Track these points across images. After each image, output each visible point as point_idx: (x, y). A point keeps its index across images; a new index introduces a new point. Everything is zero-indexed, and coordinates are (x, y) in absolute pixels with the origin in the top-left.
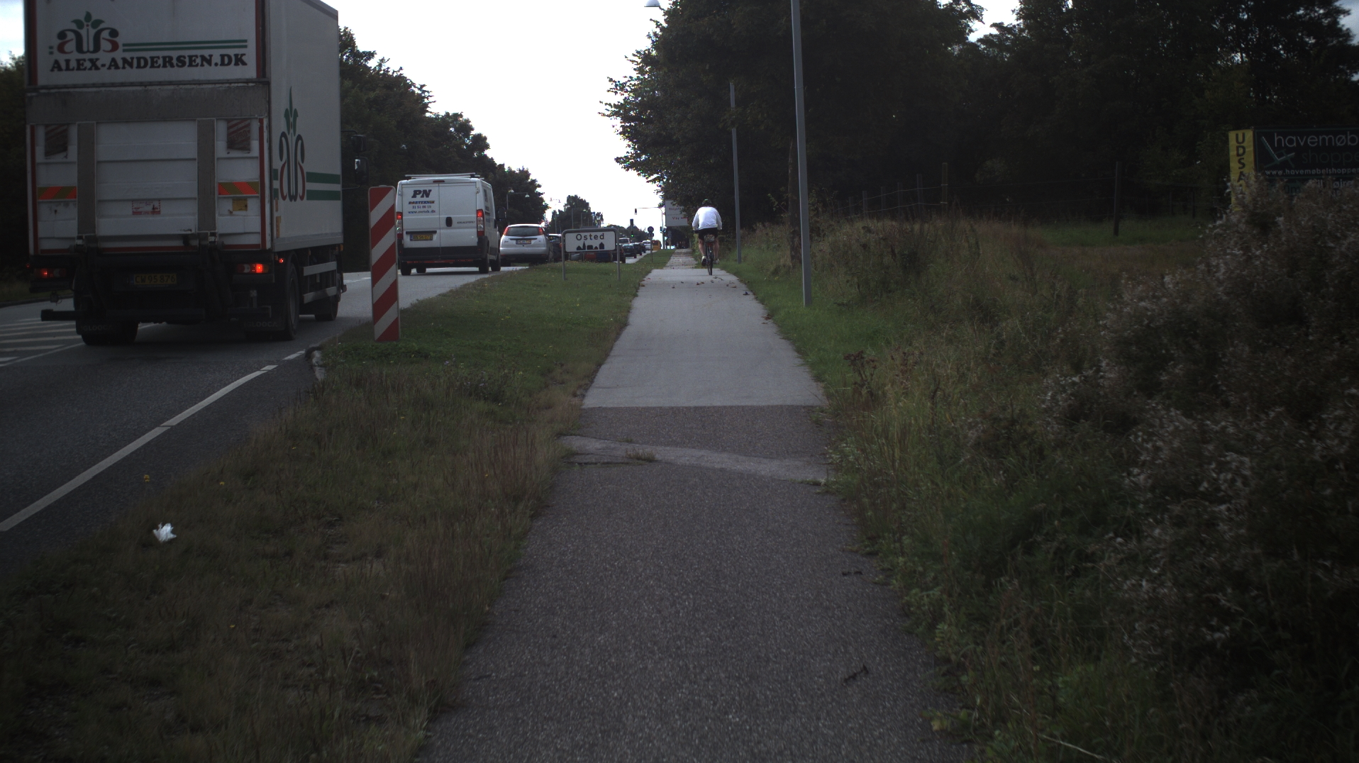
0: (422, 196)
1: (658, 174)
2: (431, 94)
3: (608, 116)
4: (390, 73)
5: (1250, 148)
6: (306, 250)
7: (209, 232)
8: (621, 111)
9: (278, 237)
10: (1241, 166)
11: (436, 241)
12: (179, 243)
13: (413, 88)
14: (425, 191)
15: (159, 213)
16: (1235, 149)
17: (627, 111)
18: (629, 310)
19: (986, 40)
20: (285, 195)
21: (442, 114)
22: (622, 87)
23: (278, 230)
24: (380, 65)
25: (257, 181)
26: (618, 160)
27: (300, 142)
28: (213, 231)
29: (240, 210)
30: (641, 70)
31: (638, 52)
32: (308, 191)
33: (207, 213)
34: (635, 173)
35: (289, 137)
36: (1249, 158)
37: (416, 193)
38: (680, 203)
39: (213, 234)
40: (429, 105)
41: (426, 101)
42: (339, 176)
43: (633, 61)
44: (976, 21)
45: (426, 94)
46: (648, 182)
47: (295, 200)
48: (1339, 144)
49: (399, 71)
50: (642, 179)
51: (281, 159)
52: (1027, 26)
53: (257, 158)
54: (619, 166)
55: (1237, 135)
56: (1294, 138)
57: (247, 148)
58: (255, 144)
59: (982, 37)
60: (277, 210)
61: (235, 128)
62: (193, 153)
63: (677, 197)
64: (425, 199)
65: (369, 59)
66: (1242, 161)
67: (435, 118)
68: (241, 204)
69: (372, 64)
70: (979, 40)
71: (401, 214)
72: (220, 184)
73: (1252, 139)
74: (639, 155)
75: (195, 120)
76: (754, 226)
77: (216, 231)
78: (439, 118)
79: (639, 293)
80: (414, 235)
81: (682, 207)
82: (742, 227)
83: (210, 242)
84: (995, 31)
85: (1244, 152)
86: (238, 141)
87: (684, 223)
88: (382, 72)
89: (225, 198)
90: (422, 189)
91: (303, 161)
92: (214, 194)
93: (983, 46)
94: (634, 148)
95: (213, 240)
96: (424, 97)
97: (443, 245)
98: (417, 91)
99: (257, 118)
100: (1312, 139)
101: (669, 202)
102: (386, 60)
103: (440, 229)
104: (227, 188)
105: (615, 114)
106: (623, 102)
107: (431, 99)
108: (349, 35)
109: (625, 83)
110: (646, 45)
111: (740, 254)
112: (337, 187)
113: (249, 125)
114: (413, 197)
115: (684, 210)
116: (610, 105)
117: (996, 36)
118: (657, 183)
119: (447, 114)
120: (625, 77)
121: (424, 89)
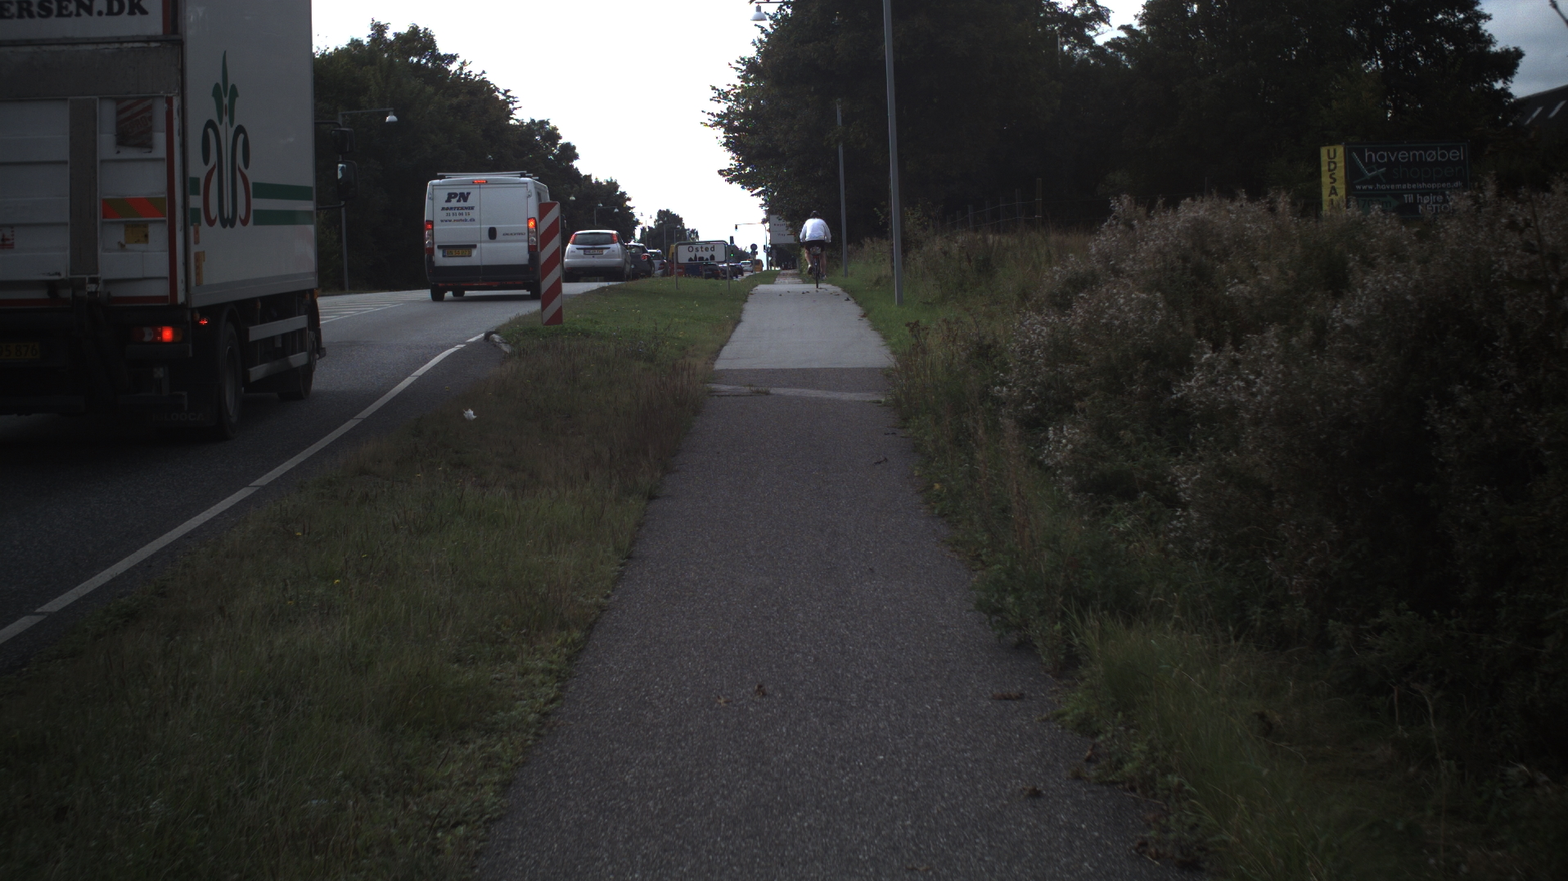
0: (459, 201)
1: (763, 187)
2: (516, 100)
3: (711, 126)
4: (472, 77)
5: (1341, 164)
6: (253, 300)
7: (87, 277)
8: (723, 121)
9: (198, 284)
10: (1332, 181)
11: (476, 258)
12: (41, 294)
13: (497, 93)
14: (462, 195)
15: (11, 246)
16: (1327, 164)
17: (731, 122)
18: (741, 311)
19: (1115, 44)
20: (213, 217)
21: (527, 120)
22: (724, 96)
23: (198, 274)
24: (461, 69)
25: (163, 196)
26: (721, 172)
27: (241, 137)
28: (92, 276)
29: (138, 241)
30: (745, 78)
31: (743, 59)
32: (255, 211)
33: (84, 247)
34: (740, 186)
35: (221, 129)
36: (1340, 173)
37: (451, 196)
38: (787, 218)
39: (95, 281)
40: (515, 112)
41: (511, 106)
42: (310, 188)
43: (737, 69)
44: (1103, 24)
45: (511, 99)
46: (753, 195)
47: (232, 225)
48: (1429, 159)
49: (481, 75)
50: (747, 193)
51: (206, 160)
52: (1150, 33)
53: (163, 159)
54: (722, 179)
55: (1329, 151)
56: (1386, 154)
57: (147, 145)
58: (160, 138)
59: (1109, 40)
60: (197, 242)
61: (128, 114)
62: (64, 154)
63: (782, 212)
64: (462, 204)
65: (451, 62)
66: (1333, 176)
67: (520, 126)
68: (139, 233)
69: (453, 67)
70: (1107, 44)
71: (431, 223)
72: (105, 201)
73: (1342, 155)
74: (743, 168)
75: (66, 99)
76: (862, 241)
77: (99, 275)
78: (524, 126)
79: (748, 300)
80: (448, 249)
81: (788, 223)
82: (849, 243)
83: (89, 293)
84: (1123, 34)
85: (1335, 168)
86: (133, 134)
87: (791, 240)
88: (463, 76)
89: (112, 223)
90: (458, 191)
91: (246, 165)
92: (96, 218)
93: (1110, 50)
94: (738, 160)
95: (94, 290)
96: (510, 102)
97: (486, 262)
98: (501, 97)
99: (162, 96)
100: (1402, 154)
101: (774, 218)
102: (468, 62)
103: (481, 242)
104: (116, 208)
105: (716, 124)
106: (726, 112)
107: (516, 105)
108: (429, 37)
109: (729, 92)
110: (751, 52)
111: (846, 270)
112: (309, 206)
113: (149, 108)
114: (446, 201)
115: (791, 226)
116: (712, 114)
117: (1124, 39)
118: (762, 197)
119: (533, 121)
120: (729, 85)
121: (508, 94)
